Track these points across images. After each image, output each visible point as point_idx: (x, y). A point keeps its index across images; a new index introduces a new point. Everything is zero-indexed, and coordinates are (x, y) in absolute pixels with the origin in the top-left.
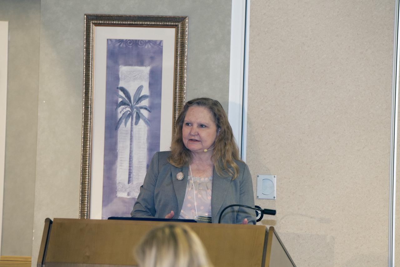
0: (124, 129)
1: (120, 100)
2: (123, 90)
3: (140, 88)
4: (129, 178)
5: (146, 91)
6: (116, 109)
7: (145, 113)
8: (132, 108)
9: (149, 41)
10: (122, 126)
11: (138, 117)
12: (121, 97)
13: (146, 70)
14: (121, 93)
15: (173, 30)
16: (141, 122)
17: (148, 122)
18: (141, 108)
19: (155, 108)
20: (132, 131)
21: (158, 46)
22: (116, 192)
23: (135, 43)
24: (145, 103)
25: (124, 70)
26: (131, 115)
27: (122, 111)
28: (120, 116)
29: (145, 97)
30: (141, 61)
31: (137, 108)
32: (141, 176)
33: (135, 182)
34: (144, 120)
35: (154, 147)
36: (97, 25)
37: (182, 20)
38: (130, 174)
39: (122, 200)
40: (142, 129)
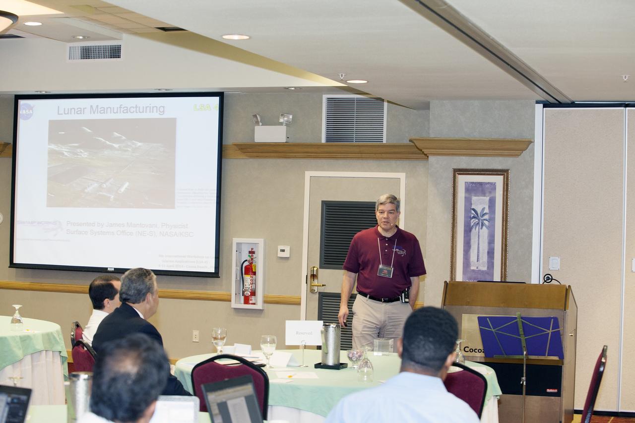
0: (474, 232)
1: (472, 215)
2: (474, 210)
3: (484, 209)
4: (478, 259)
5: (487, 211)
6: (470, 220)
7: (486, 223)
8: (479, 220)
9: (488, 183)
10: (473, 230)
11: (483, 225)
12: (473, 214)
13: (487, 199)
14: (473, 212)
15: (502, 176)
16: (484, 227)
17: (488, 227)
18: (484, 220)
19: (492, 220)
20: (479, 233)
21: (493, 186)
22: (470, 267)
23: (481, 184)
24: (486, 217)
25: (474, 199)
26: (478, 223)
27: (473, 221)
28: (472, 224)
29: (486, 214)
30: (484, 194)
31: (482, 220)
32: (484, 258)
33: (481, 261)
34: (486, 227)
35: (491, 241)
36: (459, 174)
37: (507, 171)
38: (478, 256)
39: (473, 271)
40: (485, 232)
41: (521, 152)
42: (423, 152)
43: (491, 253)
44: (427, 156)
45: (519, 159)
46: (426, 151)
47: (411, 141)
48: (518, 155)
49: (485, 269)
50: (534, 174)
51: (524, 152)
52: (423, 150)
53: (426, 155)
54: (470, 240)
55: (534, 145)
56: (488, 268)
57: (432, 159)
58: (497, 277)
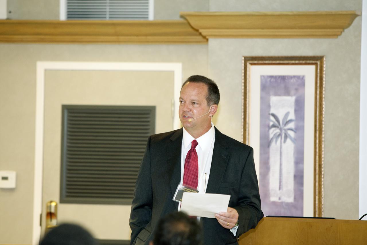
0: (275, 146)
1: (271, 124)
2: (273, 115)
3: (287, 114)
4: (280, 185)
5: (292, 116)
6: (268, 131)
7: (291, 134)
8: (281, 129)
9: (294, 77)
10: (273, 145)
11: (286, 137)
12: (272, 121)
13: (291, 99)
14: (272, 118)
15: (313, 67)
16: (288, 140)
17: (294, 141)
18: (289, 129)
19: (299, 129)
20: (281, 148)
21: (301, 80)
22: (269, 197)
23: (283, 78)
24: (292, 125)
25: (274, 99)
26: (280, 135)
27: (273, 132)
28: (271, 136)
29: (291, 121)
30: (287, 93)
31: (285, 130)
32: (290, 184)
33: (284, 189)
34: (291, 139)
35: (299, 161)
36: (252, 64)
37: (320, 58)
38: (280, 182)
39: (274, 203)
40: (289, 147)
41: (342, 30)
42: (200, 34)
43: (299, 178)
44: (206, 39)
45: (340, 39)
46: (204, 32)
47: (182, 17)
48: (336, 35)
49: (290, 200)
50: (360, 62)
51: (346, 30)
52: (200, 31)
53: (204, 37)
54: (268, 158)
55: (361, 20)
56: (295, 198)
57: (213, 42)
58: (308, 212)
